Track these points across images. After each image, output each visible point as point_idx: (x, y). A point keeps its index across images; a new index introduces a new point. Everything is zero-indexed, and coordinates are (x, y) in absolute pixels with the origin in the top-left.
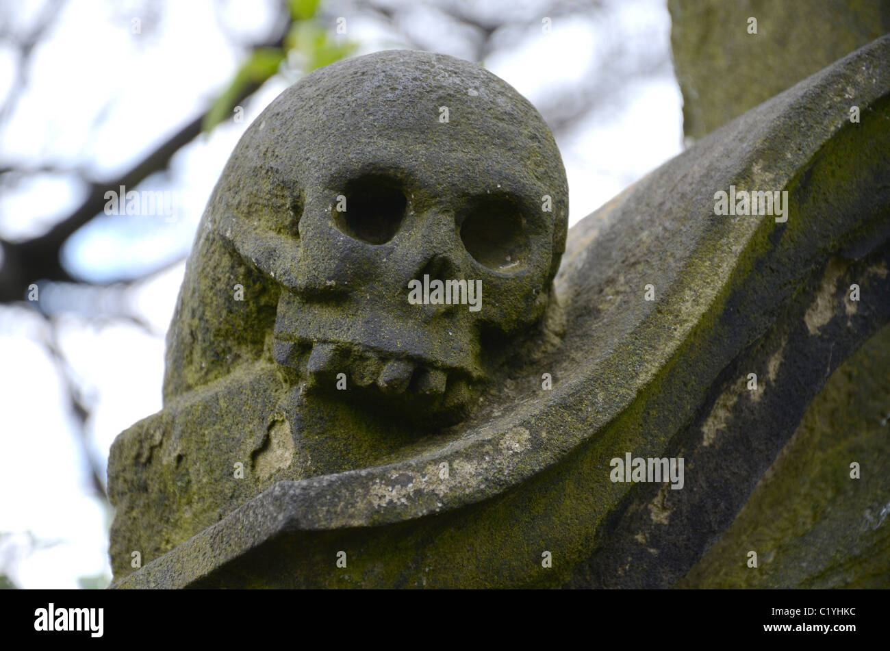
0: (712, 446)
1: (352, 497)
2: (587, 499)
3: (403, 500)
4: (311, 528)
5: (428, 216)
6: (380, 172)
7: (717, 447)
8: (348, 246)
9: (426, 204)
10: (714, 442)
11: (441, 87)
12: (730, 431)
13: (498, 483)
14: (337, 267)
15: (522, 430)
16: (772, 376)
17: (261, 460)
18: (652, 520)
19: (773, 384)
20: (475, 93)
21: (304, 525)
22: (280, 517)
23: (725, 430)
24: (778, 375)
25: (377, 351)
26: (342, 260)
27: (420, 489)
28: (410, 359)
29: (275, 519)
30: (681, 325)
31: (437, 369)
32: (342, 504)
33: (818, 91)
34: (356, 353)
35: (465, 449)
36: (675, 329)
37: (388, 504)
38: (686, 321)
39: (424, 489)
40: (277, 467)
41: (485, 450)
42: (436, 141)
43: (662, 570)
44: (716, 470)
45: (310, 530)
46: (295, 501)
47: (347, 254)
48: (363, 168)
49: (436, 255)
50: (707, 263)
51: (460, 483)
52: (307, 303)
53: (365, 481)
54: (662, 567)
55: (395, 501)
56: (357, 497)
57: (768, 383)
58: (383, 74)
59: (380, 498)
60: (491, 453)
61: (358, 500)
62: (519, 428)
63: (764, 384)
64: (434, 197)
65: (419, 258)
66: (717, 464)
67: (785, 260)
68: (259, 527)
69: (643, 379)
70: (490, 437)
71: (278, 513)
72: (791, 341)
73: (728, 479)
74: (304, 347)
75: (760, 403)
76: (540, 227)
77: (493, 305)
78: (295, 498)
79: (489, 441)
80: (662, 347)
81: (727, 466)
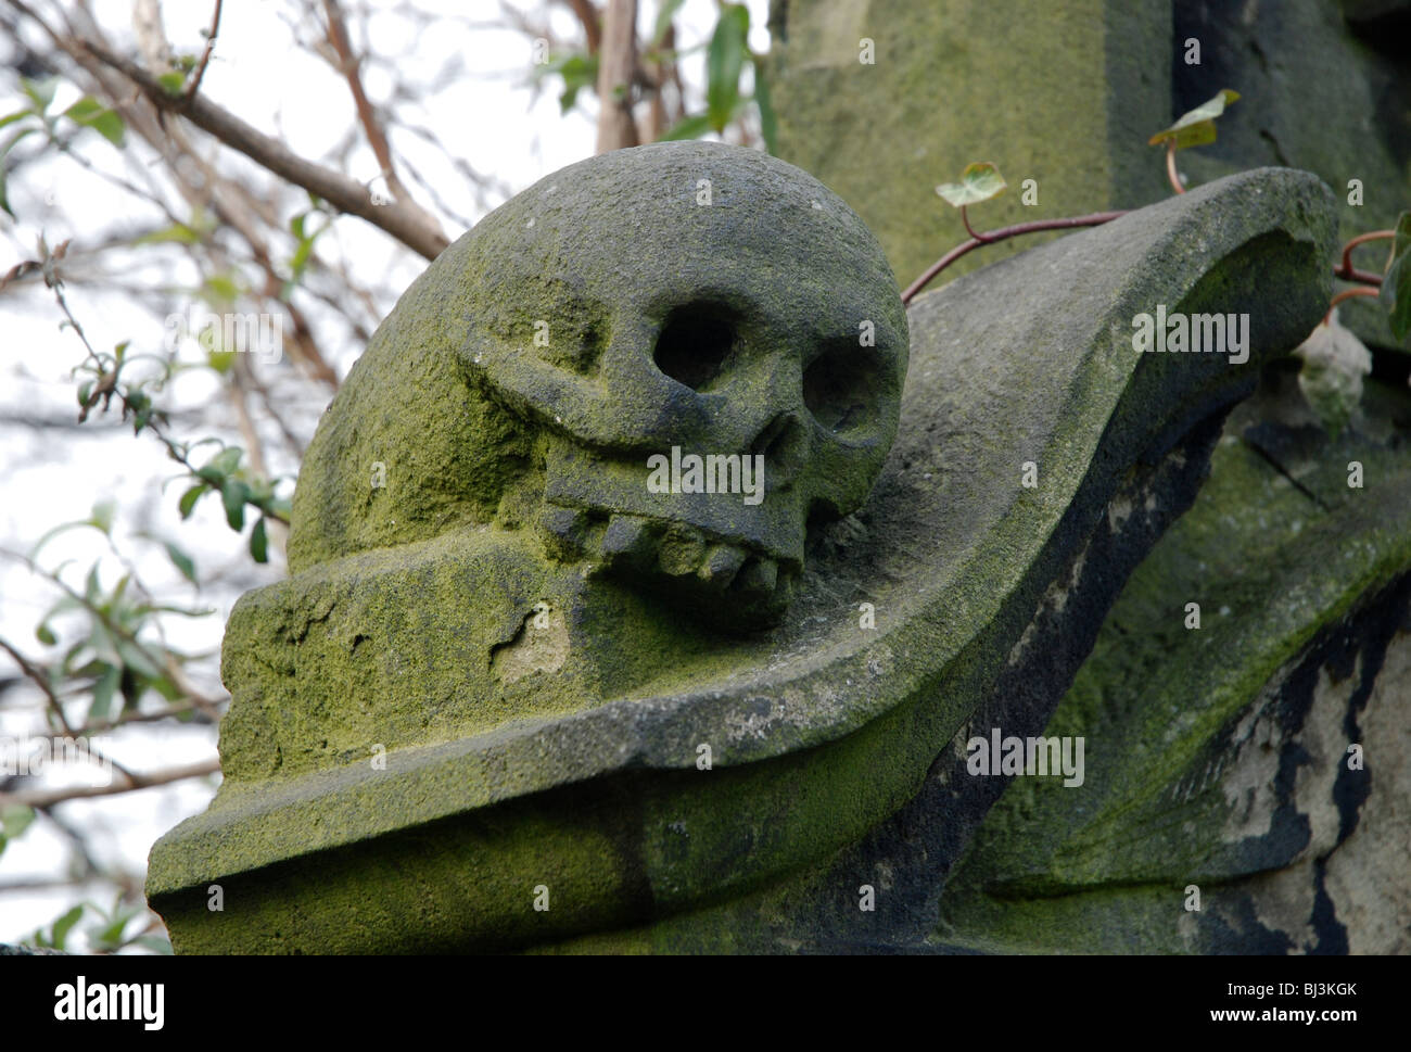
0: (1017, 666)
1: (705, 725)
2: (923, 733)
3: (760, 733)
4: (660, 764)
5: (772, 360)
6: (717, 299)
7: (1021, 668)
8: (676, 392)
9: (770, 345)
10: (1019, 661)
11: (781, 196)
12: (1033, 648)
13: (858, 713)
14: (659, 418)
15: (883, 646)
16: (1075, 582)
17: (504, 657)
18: (955, 756)
19: (1076, 591)
20: (819, 207)
21: (651, 761)
22: (622, 749)
23: (1029, 646)
24: (1080, 581)
25: (704, 530)
26: (667, 411)
27: (778, 719)
28: (745, 545)
29: (613, 751)
30: (1044, 521)
31: (769, 558)
32: (695, 735)
33: (1171, 239)
34: (675, 532)
35: (825, 668)
36: (1039, 526)
37: (744, 737)
38: (1049, 516)
39: (783, 719)
40: (536, 669)
41: (846, 671)
42: (783, 265)
43: (962, 819)
44: (1018, 695)
45: (660, 769)
46: (642, 730)
47: (674, 403)
48: (698, 293)
49: (781, 413)
50: (1069, 445)
51: (820, 712)
52: (601, 460)
53: (719, 706)
54: (962, 814)
55: (752, 733)
56: (711, 727)
57: (1071, 591)
58: (709, 172)
59: (735, 729)
60: (852, 674)
61: (712, 730)
62: (881, 644)
63: (1067, 590)
64: (782, 337)
65: (762, 415)
66: (1020, 688)
67: (1118, 443)
68: (581, 757)
69: (1007, 587)
70: (849, 655)
71: (618, 743)
72: (1095, 539)
73: (1030, 707)
74: (597, 517)
75: (1063, 615)
76: (892, 384)
77: (833, 481)
78: (641, 725)
79: (850, 659)
80: (1025, 547)
81: (1029, 691)
